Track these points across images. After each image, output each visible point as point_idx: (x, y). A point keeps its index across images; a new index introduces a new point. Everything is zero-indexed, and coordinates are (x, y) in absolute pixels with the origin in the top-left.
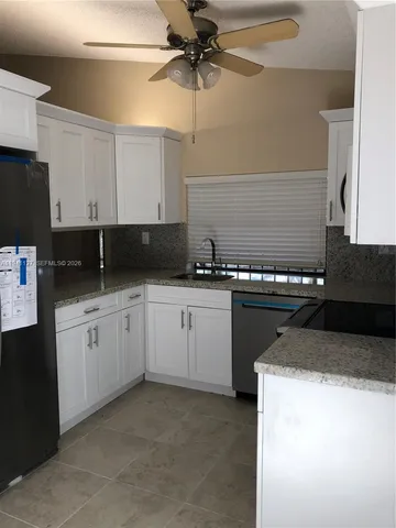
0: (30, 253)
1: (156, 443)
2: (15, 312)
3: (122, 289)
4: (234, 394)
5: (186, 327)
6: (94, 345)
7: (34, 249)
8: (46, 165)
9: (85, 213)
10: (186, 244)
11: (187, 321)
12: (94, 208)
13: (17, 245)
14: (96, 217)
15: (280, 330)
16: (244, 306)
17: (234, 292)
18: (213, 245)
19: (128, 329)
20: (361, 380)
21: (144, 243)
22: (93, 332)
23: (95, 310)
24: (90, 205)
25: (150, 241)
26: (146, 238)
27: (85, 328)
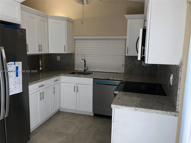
0: (19, 64)
1: (67, 134)
2: (14, 88)
3: (52, 78)
4: (93, 115)
5: (76, 91)
6: (42, 99)
7: (21, 63)
8: (25, 30)
9: (37, 49)
10: (74, 61)
11: (76, 89)
12: (40, 47)
13: (15, 62)
14: (41, 50)
15: (115, 92)
16: (97, 83)
17: (94, 79)
18: (85, 62)
19: (54, 93)
20: (149, 110)
21: (58, 60)
22: (42, 94)
23: (42, 86)
24: (39, 46)
25: (60, 59)
26: (58, 58)
27: (39, 93)
